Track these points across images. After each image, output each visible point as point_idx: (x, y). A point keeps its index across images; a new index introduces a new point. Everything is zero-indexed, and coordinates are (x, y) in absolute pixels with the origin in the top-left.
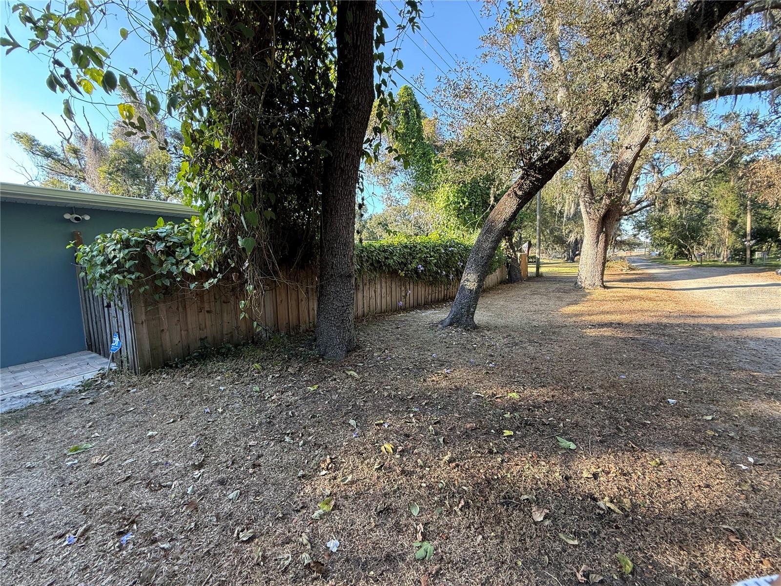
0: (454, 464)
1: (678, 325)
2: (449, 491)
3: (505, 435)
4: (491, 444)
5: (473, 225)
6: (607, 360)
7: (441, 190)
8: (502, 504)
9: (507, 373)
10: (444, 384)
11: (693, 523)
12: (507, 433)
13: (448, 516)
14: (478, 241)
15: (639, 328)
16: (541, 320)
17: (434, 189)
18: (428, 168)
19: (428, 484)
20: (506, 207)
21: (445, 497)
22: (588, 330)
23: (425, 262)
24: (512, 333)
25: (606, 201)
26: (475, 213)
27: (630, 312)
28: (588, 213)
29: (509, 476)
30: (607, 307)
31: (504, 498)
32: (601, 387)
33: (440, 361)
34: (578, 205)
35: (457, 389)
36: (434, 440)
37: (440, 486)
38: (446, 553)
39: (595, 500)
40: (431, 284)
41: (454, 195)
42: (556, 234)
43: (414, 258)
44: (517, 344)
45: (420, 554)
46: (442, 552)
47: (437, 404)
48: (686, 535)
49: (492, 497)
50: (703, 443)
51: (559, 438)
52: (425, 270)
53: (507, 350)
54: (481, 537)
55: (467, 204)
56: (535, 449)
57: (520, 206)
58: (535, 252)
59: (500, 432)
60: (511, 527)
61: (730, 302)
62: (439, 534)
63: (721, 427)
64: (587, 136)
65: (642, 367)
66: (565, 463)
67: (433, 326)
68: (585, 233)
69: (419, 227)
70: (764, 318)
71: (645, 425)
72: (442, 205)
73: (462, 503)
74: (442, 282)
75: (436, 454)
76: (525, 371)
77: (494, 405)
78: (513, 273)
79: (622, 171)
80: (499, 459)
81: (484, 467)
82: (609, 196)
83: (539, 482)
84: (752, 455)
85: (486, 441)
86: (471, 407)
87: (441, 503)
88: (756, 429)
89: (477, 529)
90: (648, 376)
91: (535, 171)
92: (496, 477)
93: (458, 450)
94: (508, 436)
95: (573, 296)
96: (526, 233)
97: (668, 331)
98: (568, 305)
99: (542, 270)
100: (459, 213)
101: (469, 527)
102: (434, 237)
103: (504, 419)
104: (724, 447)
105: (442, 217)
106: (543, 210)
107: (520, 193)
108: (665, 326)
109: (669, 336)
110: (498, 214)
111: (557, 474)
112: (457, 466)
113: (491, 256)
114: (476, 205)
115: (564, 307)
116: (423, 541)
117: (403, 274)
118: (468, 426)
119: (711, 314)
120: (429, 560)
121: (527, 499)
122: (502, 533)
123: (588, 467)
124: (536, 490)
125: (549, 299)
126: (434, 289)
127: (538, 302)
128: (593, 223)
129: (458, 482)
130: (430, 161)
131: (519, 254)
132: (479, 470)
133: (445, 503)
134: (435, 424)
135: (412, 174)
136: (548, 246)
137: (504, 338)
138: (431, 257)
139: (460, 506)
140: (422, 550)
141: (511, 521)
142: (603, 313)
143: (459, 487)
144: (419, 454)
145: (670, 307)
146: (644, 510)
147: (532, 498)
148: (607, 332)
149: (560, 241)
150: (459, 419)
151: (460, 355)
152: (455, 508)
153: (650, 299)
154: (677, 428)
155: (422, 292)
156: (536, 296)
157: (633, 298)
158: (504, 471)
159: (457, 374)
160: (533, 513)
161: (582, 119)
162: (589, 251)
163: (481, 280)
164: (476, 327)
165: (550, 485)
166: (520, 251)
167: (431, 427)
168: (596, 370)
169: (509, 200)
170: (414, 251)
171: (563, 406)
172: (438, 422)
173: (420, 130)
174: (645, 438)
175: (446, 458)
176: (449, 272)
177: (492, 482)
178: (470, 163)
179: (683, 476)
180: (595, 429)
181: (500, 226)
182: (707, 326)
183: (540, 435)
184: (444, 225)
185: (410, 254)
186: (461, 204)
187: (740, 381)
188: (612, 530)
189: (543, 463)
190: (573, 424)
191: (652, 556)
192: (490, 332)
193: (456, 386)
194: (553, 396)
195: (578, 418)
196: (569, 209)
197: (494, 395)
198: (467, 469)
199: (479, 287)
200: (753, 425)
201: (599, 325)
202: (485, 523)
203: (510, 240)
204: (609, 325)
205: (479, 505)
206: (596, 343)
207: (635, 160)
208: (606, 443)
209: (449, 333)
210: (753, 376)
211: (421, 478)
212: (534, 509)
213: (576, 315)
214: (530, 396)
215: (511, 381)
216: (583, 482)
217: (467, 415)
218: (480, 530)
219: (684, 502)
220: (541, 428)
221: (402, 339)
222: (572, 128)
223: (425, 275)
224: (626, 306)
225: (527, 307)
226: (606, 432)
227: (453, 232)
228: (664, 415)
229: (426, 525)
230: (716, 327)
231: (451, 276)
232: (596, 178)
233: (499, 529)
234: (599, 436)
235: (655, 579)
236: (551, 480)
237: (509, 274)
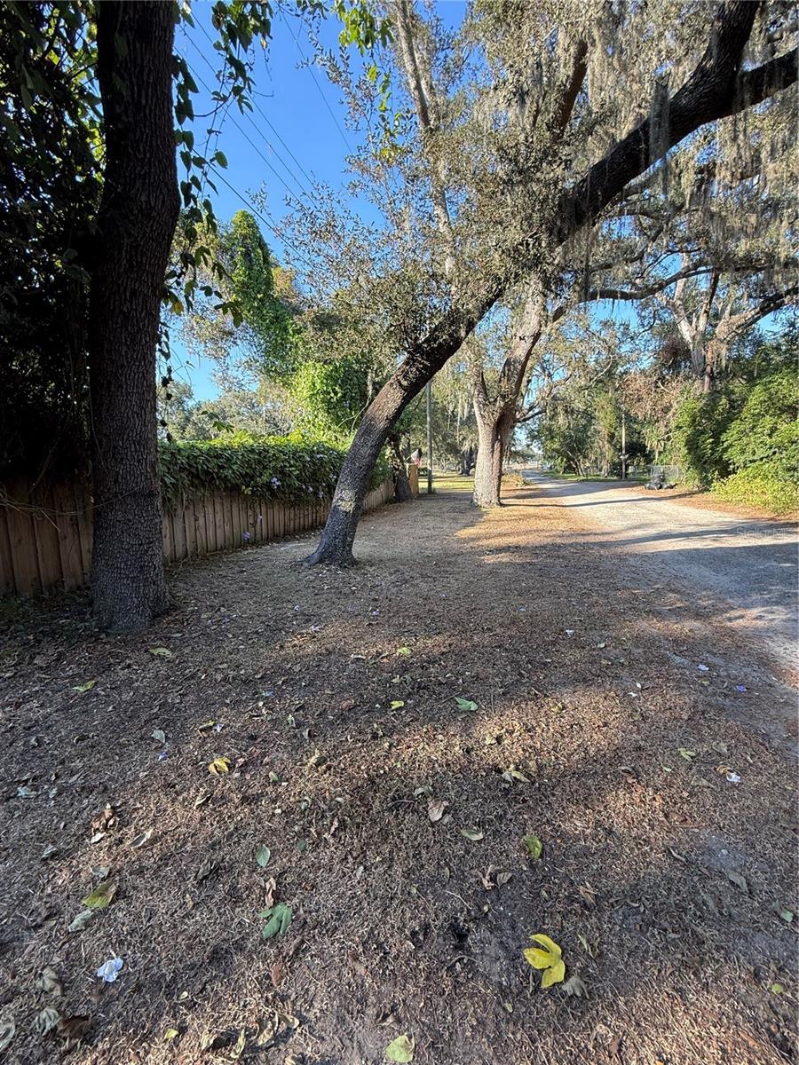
0: (324, 767)
1: (571, 545)
2: (318, 810)
3: (393, 708)
4: (375, 726)
5: (349, 423)
6: (506, 592)
7: (303, 373)
8: (390, 810)
9: (395, 621)
10: (311, 648)
12: (396, 704)
13: (315, 851)
14: (354, 445)
15: (535, 550)
16: (434, 547)
17: (293, 370)
18: (283, 339)
19: (284, 808)
20: (387, 401)
21: (310, 822)
22: (486, 557)
23: (282, 473)
24: (401, 567)
25: (500, 403)
26: (351, 409)
27: (527, 533)
28: (483, 416)
29: (399, 766)
30: (505, 528)
31: (393, 799)
32: (501, 625)
33: (305, 615)
34: (472, 406)
35: (330, 653)
36: (295, 736)
37: (303, 805)
38: (310, 912)
39: (499, 771)
40: (293, 505)
41: (322, 382)
42: (449, 441)
43: (264, 468)
44: (406, 582)
45: (269, 929)
46: (305, 912)
47: (300, 680)
49: (377, 803)
50: (599, 675)
51: (457, 699)
52: (283, 485)
53: (394, 590)
54: (361, 869)
55: (339, 395)
56: (431, 719)
57: (406, 400)
58: (425, 463)
59: (386, 705)
60: (402, 840)
61: (611, 518)
62: (300, 884)
63: (613, 652)
64: (480, 318)
65: (540, 595)
66: (466, 730)
67: (296, 566)
68: (480, 440)
69: (275, 425)
70: (639, 533)
71: (545, 664)
72: (306, 393)
73: (336, 824)
74: (308, 502)
75: (298, 757)
76: (417, 616)
77: (378, 668)
78: (401, 489)
79: (515, 369)
80: (386, 745)
81: (366, 760)
82: (503, 397)
83: (436, 765)
84: (639, 680)
85: (369, 722)
86: (349, 677)
87: (305, 832)
88: (640, 651)
89: (356, 858)
90: (545, 606)
91: (422, 355)
92: (382, 772)
93: (331, 743)
94: (396, 709)
95: (469, 517)
96: (414, 439)
97: (562, 552)
98: (464, 527)
99: (435, 485)
100: (330, 407)
101: (346, 859)
102: (295, 438)
103: (393, 686)
104: (617, 677)
105: (306, 410)
106: (434, 411)
107: (405, 383)
108: (559, 546)
109: (564, 557)
110: (378, 409)
111: (457, 748)
112: (329, 768)
113: (371, 466)
114: (352, 398)
115: (459, 530)
116: (275, 904)
117: (248, 491)
118: (344, 704)
119: (598, 532)
120: (285, 934)
121: (422, 793)
122: (391, 852)
123: (491, 730)
124: (433, 777)
125: (443, 521)
126: (297, 512)
127: (431, 526)
128: (488, 428)
129: (330, 793)
130: (285, 329)
131: (407, 465)
132: (359, 767)
133: (310, 832)
134: (297, 710)
135: (260, 345)
136: (441, 456)
137: (391, 574)
138: (291, 466)
139: (333, 829)
140: (274, 919)
141: (402, 830)
142: (501, 535)
143: (332, 800)
144: (271, 763)
145: (562, 526)
146: (549, 770)
147: (429, 790)
148: (505, 558)
149: (453, 449)
150: (331, 697)
151: (334, 603)
152: (326, 835)
153: (545, 518)
154: (576, 663)
155: (280, 517)
156: (428, 518)
157: (528, 516)
158: (393, 761)
159: (329, 631)
160: (430, 811)
161: (473, 295)
162: (484, 461)
163: (360, 498)
164: (355, 563)
165: (449, 765)
166: (409, 461)
167: (290, 717)
168: (496, 605)
169: (392, 391)
170: (265, 457)
171: (461, 656)
172: (302, 707)
173: (269, 283)
174: (546, 680)
175: (313, 760)
176: (318, 488)
177: (378, 780)
178: (338, 335)
180: (497, 679)
181: (382, 425)
182: (595, 544)
183: (436, 699)
184: (309, 422)
185: (259, 462)
186: (332, 395)
187: (626, 601)
188: (519, 806)
189: (440, 737)
190: (474, 677)
191: (560, 826)
192: (374, 568)
193: (327, 650)
194: (450, 645)
195: (478, 668)
196: (462, 412)
197: (379, 654)
198: (343, 769)
199: (357, 508)
200: (638, 647)
201: (497, 550)
202: (367, 844)
203: (396, 446)
204: (507, 549)
205: (359, 820)
206: (494, 571)
207: (527, 358)
208: (508, 695)
209: (318, 574)
210: (635, 594)
211: (274, 801)
212: (431, 805)
213: (473, 540)
214: (424, 649)
215: (401, 632)
216: (485, 751)
217: (343, 689)
218: (361, 858)
220: (437, 689)
221: (248, 589)
222: (463, 305)
223: (284, 493)
224: (523, 526)
225: (419, 532)
226: (508, 680)
227: (322, 432)
228: (563, 650)
229: (279, 877)
230: (603, 545)
231: (321, 494)
232: (489, 376)
233: (386, 848)
234: (502, 687)
235: (564, 855)
236: (450, 758)
237: (396, 490)
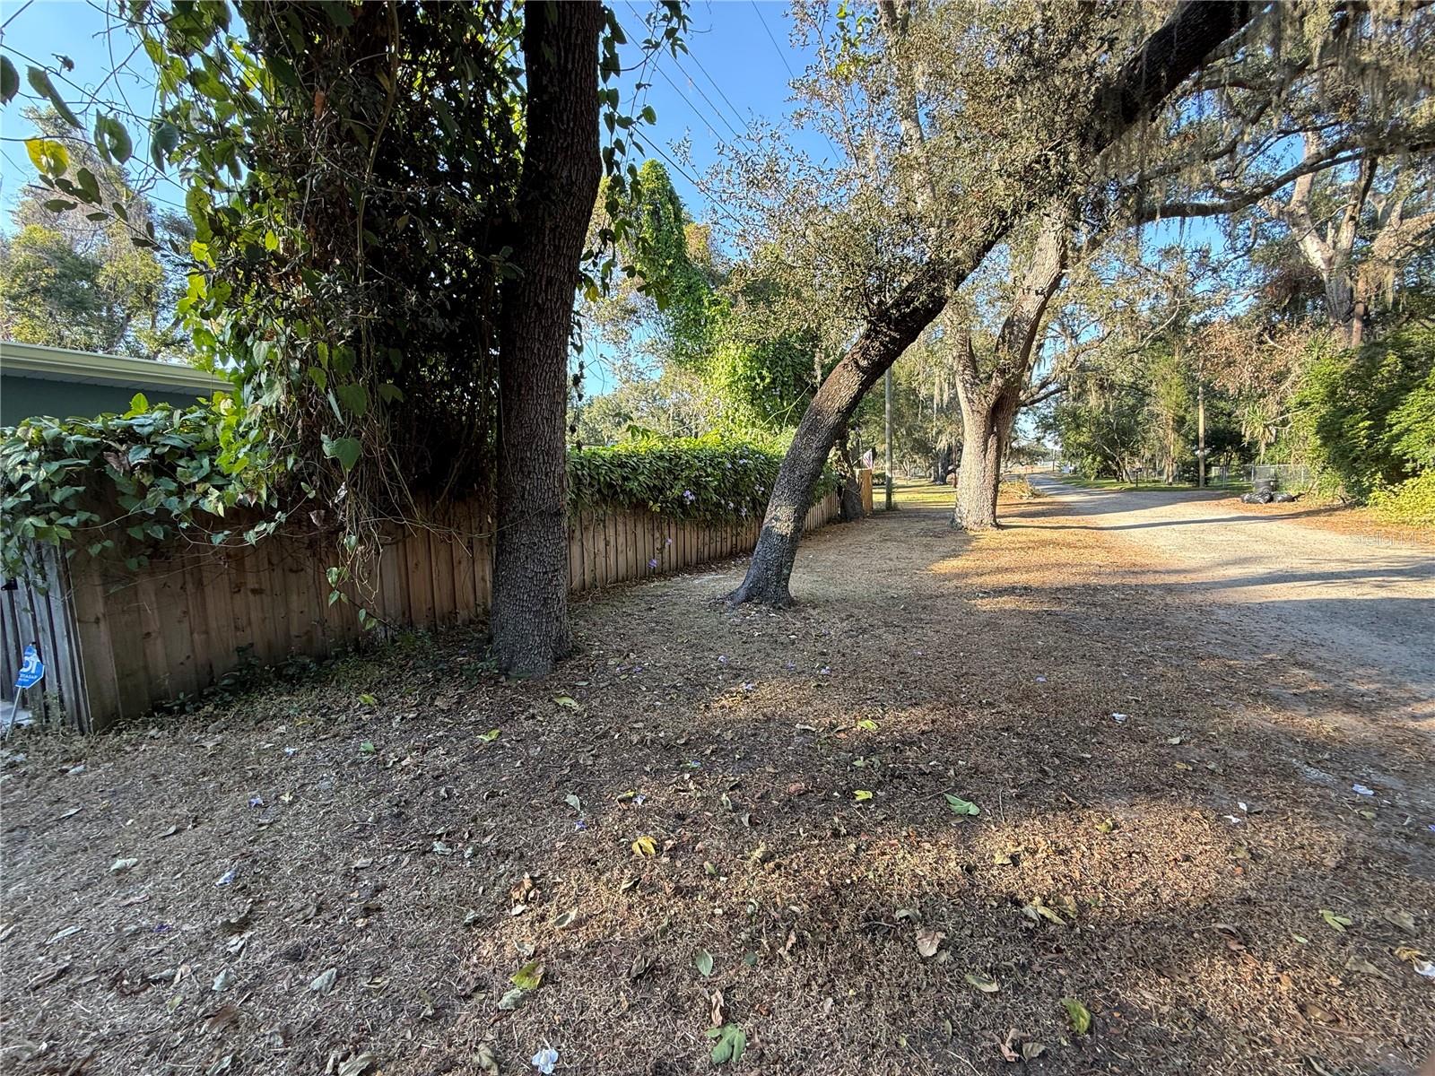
0: (772, 865)
1: (1114, 588)
2: (767, 919)
3: (858, 799)
4: (836, 820)
5: (779, 418)
6: (1015, 652)
7: (721, 354)
8: (863, 931)
9: (852, 684)
10: (743, 711)
11: (1174, 926)
12: (862, 795)
13: (767, 968)
14: (794, 448)
15: (1056, 594)
16: (900, 586)
17: (708, 351)
18: (696, 314)
19: (726, 908)
20: (840, 387)
21: (760, 931)
22: (979, 602)
23: (697, 485)
24: (856, 611)
25: (998, 381)
26: (782, 398)
27: (1041, 568)
28: (970, 401)
29: (871, 876)
30: (1005, 560)
31: (867, 919)
32: (1008, 699)
33: (732, 668)
34: (954, 386)
35: (769, 720)
36: (732, 821)
37: (749, 909)
38: (768, 1043)
39: (1018, 904)
40: (709, 525)
41: (745, 365)
42: (916, 435)
43: (676, 478)
44: (865, 631)
45: (720, 1052)
46: (762, 1041)
47: (732, 751)
48: (1164, 949)
49: (846, 921)
50: (1172, 786)
51: (948, 796)
52: (697, 500)
53: (848, 642)
54: (830, 1000)
55: (768, 380)
56: (912, 820)
57: (865, 386)
58: (884, 466)
59: (848, 795)
60: (883, 973)
61: (1183, 548)
62: (753, 1006)
63: (1195, 753)
64: (972, 269)
65: (1068, 660)
66: (964, 841)
67: (716, 604)
68: (966, 435)
69: (682, 421)
70: (1234, 572)
71: (1082, 760)
72: (724, 381)
73: (793, 938)
74: (727, 522)
75: (738, 848)
76: (882, 679)
77: (834, 746)
78: (849, 505)
79: (1020, 331)
80: (852, 847)
81: (826, 864)
82: (1003, 372)
83: (924, 883)
85: (827, 815)
86: (795, 753)
87: (753, 943)
88: (1244, 754)
89: (822, 986)
90: (1077, 676)
91: (888, 324)
92: (848, 881)
93: (778, 835)
94: (863, 802)
95: (949, 543)
96: (871, 434)
97: (1099, 598)
98: (943, 558)
99: (898, 498)
100: (755, 397)
101: (808, 985)
102: (710, 439)
103: (854, 770)
104: (1203, 790)
105: (724, 401)
106: (895, 394)
107: (864, 363)
108: (1095, 589)
109: (1103, 605)
110: (827, 399)
111: (952, 864)
112: (778, 866)
113: (815, 475)
114: (784, 383)
115: (937, 561)
116: (724, 1024)
117: (656, 508)
118: (793, 788)
119: (1159, 568)
120: (739, 1063)
121: (907, 917)
122: (868, 987)
123: (1002, 845)
124: (920, 897)
125: (911, 549)
126: (713, 535)
127: (893, 556)
128: (978, 417)
129: (782, 899)
130: (700, 301)
131: (857, 471)
132: (817, 871)
133: (761, 943)
134: (732, 789)
135: (668, 323)
136: (904, 456)
137: (842, 620)
138: (708, 476)
139: (789, 945)
140: (724, 1042)
141: (882, 962)
142: (999, 570)
143: (784, 908)
144: (705, 851)
145: (1099, 558)
146: (1096, 913)
147: (915, 914)
148: (1008, 603)
149: (923, 447)
150: (775, 776)
151: (768, 655)
152: (781, 951)
153: (1069, 545)
154: (1132, 763)
155: (693, 540)
156: (889, 544)
157: (1044, 543)
158: (862, 868)
159: (765, 691)
160: (919, 943)
161: (964, 239)
162: (972, 465)
163: (800, 517)
164: (792, 603)
165: (942, 885)
166: (859, 465)
167: (724, 797)
168: (998, 670)
169: (846, 374)
170: (676, 465)
171: (951, 739)
172: (738, 786)
173: (680, 244)
174: (1085, 784)
175: (758, 854)
176: (740, 503)
177: (843, 892)
178: (776, 307)
179: (1149, 846)
180: (1006, 776)
181: (832, 420)
182: (1155, 587)
183: (917, 794)
184: (727, 417)
185: (670, 472)
186: (758, 381)
187: (1213, 676)
188: (1051, 956)
189: (927, 846)
190: (971, 769)
191: (1117, 994)
192: (817, 611)
193: (764, 715)
194: (933, 722)
195: (977, 757)
196: (940, 395)
197: (833, 726)
198: (796, 871)
199: (797, 530)
200: (1239, 748)
201: (995, 592)
202: (836, 972)
203: (843, 445)
204: (1011, 590)
205: (823, 938)
206: (992, 623)
207: (1039, 314)
208: (1025, 799)
209: (745, 615)
210: (1230, 666)
211: (713, 898)
212: (920, 934)
213: (958, 576)
214: (895, 724)
215: (860, 700)
216: (996, 873)
217: (789, 768)
218: (829, 988)
219: (1155, 890)
220: (919, 780)
221: (660, 631)
222: (949, 252)
223: (698, 510)
224: (1035, 557)
225: (877, 564)
226: (1024, 778)
227: (744, 430)
228: (1110, 742)
229: (727, 991)
230: (1169, 589)
231: (744, 512)
232: (978, 342)
233: (862, 981)
234: (1014, 787)
235: (1126, 1035)
236: (943, 876)
237: (843, 506)
